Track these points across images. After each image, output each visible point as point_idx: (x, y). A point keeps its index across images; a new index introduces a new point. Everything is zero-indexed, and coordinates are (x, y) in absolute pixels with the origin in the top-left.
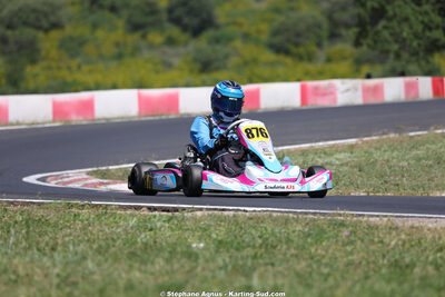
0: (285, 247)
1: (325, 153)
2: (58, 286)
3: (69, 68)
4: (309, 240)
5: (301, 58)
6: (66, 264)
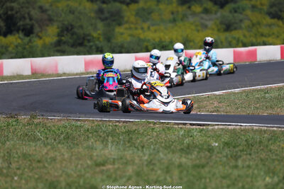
2: (147, 165)
3: (142, 28)
6: (150, 155)
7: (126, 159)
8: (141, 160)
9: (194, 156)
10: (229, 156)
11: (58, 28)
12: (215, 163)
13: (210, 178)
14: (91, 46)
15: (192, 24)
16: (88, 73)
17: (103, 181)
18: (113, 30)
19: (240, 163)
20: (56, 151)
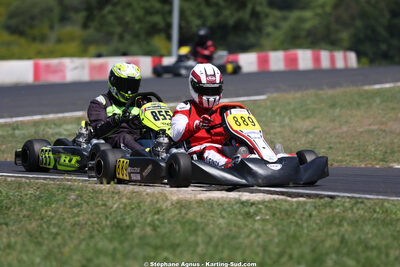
0: (18, 209)
1: (55, 124)
4: (40, 202)
5: (34, 39)
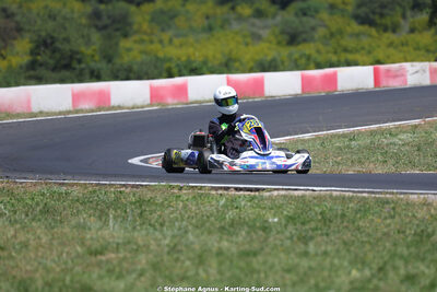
0: (339, 221)
1: (391, 134)
2: (169, 253)
3: (161, 42)
5: (386, 29)
6: (174, 236)
7: (136, 244)
8: (159, 245)
9: (240, 239)
10: (295, 239)
11: (31, 42)
12: (273, 249)
13: (265, 272)
14: (82, 70)
15: (237, 33)
16: (77, 112)
17: (101, 277)
18: (117, 44)
19: (311, 247)
20: (28, 232)
